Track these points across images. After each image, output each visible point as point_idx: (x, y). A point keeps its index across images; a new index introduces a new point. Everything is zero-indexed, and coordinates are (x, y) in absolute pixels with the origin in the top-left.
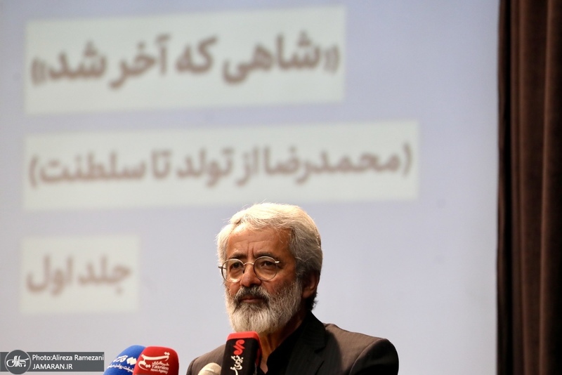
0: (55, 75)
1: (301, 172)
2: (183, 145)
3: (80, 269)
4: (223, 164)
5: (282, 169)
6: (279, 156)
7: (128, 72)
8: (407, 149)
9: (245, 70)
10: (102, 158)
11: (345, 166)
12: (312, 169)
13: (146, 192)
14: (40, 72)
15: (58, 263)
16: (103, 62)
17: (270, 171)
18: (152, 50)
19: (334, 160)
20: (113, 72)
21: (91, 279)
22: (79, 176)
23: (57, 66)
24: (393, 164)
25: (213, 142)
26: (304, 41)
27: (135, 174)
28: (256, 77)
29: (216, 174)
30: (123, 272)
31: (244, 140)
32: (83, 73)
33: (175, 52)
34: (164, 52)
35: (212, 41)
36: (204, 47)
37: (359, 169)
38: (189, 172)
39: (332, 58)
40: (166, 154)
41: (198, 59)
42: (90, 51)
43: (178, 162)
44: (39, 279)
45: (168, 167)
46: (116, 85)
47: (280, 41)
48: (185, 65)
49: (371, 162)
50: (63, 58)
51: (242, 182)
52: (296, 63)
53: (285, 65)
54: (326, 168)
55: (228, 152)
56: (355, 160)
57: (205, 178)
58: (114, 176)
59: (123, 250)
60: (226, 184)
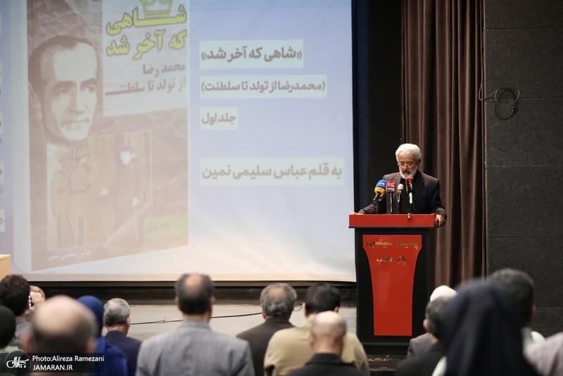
0: (209, 57)
1: (290, 89)
2: (252, 80)
3: (219, 117)
4: (265, 87)
5: (284, 88)
6: (283, 84)
7: (233, 57)
8: (323, 82)
9: (271, 58)
10: (225, 83)
11: (304, 87)
12: (293, 88)
13: (239, 94)
14: (204, 56)
15: (212, 115)
16: (225, 53)
17: (280, 88)
18: (241, 51)
19: (301, 86)
20: (229, 57)
21: (222, 120)
22: (218, 88)
23: (210, 55)
24: (319, 87)
25: (262, 80)
26: (290, 50)
27: (237, 88)
28: (275, 60)
29: (263, 89)
30: (234, 118)
31: (272, 79)
32: (218, 57)
33: (249, 51)
34: (245, 51)
35: (261, 48)
36: (258, 50)
37: (309, 89)
38: (254, 88)
39: (300, 55)
40: (246, 82)
41: (256, 54)
42: (220, 50)
43: (250, 85)
44: (206, 120)
45: (247, 86)
46: (229, 61)
47: (283, 49)
48: (252, 55)
49: (312, 86)
50: (212, 52)
51: (271, 92)
52: (288, 56)
53: (284, 57)
54: (298, 88)
55: (266, 82)
56: (307, 86)
57: (259, 90)
58: (229, 89)
59: (233, 111)
60: (266, 92)
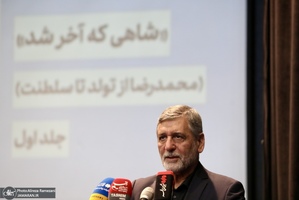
0: (28, 43)
1: (149, 90)
2: (91, 77)
3: (40, 136)
4: (110, 85)
5: (140, 89)
6: (138, 82)
7: (64, 41)
8: (201, 79)
9: (121, 40)
10: (51, 83)
11: (171, 87)
12: (154, 89)
13: (72, 100)
14: (21, 41)
15: (30, 134)
16: (52, 36)
17: (134, 89)
18: (76, 31)
19: (165, 84)
20: (57, 41)
21: (45, 141)
22: (40, 92)
23: (29, 38)
24: (194, 86)
25: (106, 74)
26: (150, 27)
27: (68, 91)
28: (127, 44)
29: (107, 91)
30: (61, 138)
31: (121, 74)
32: (42, 42)
33: (87, 32)
34: (82, 32)
35: (105, 26)
36: (101, 29)
37: (177, 89)
38: (94, 90)
39: (164, 34)
40: (83, 81)
41: (98, 35)
42: (45, 31)
43: (88, 85)
44: (20, 141)
45: (83, 88)
46: (58, 47)
47: (139, 27)
48: (92, 38)
49: (183, 85)
50: (32, 35)
51: (120, 95)
52: (147, 37)
53: (141, 38)
54: (161, 88)
55: (113, 80)
56: (175, 84)
57: (102, 93)
58: (57, 91)
59: (61, 127)
60: (112, 96)
